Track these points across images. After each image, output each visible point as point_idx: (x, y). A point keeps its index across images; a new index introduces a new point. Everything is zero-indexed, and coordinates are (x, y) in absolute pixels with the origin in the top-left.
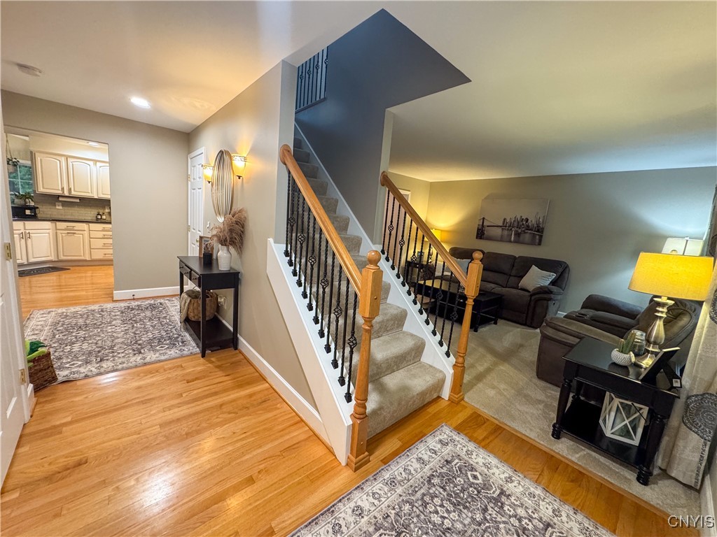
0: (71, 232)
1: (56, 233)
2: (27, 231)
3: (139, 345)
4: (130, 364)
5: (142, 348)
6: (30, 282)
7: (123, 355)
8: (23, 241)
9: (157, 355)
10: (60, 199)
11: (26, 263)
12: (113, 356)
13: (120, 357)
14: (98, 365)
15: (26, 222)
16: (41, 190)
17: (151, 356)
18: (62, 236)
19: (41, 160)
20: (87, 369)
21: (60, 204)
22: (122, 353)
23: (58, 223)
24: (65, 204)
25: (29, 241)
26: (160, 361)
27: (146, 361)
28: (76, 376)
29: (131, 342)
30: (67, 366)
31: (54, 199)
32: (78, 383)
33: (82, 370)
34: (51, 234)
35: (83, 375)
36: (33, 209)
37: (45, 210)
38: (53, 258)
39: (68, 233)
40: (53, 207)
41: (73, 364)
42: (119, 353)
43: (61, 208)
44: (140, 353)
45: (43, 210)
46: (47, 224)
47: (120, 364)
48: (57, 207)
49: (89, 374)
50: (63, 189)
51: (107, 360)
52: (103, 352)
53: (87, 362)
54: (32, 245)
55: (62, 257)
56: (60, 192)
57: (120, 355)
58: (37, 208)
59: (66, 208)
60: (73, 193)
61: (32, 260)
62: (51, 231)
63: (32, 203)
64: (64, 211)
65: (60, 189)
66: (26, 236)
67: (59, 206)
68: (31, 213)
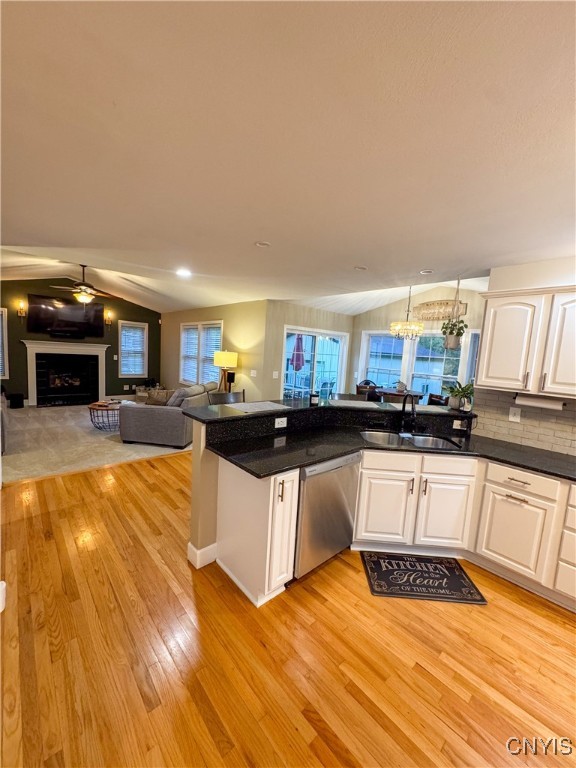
0: (516, 497)
1: (484, 486)
2: (425, 477)
10: (518, 401)
11: (410, 544)
16: (483, 379)
18: (494, 498)
19: (495, 313)
21: (519, 410)
23: (492, 466)
24: (527, 412)
25: (424, 498)
31: (505, 400)
34: (472, 489)
36: (468, 418)
37: (488, 421)
38: (464, 544)
39: (509, 496)
40: (504, 417)
43: (517, 419)
48: (511, 418)
50: (526, 377)
54: (428, 509)
55: (484, 550)
56: (517, 386)
58: (476, 416)
59: (528, 422)
60: (551, 388)
61: (421, 540)
62: (473, 479)
63: (468, 408)
64: (521, 428)
65: (521, 378)
66: (420, 487)
67: (515, 414)
68: (461, 425)
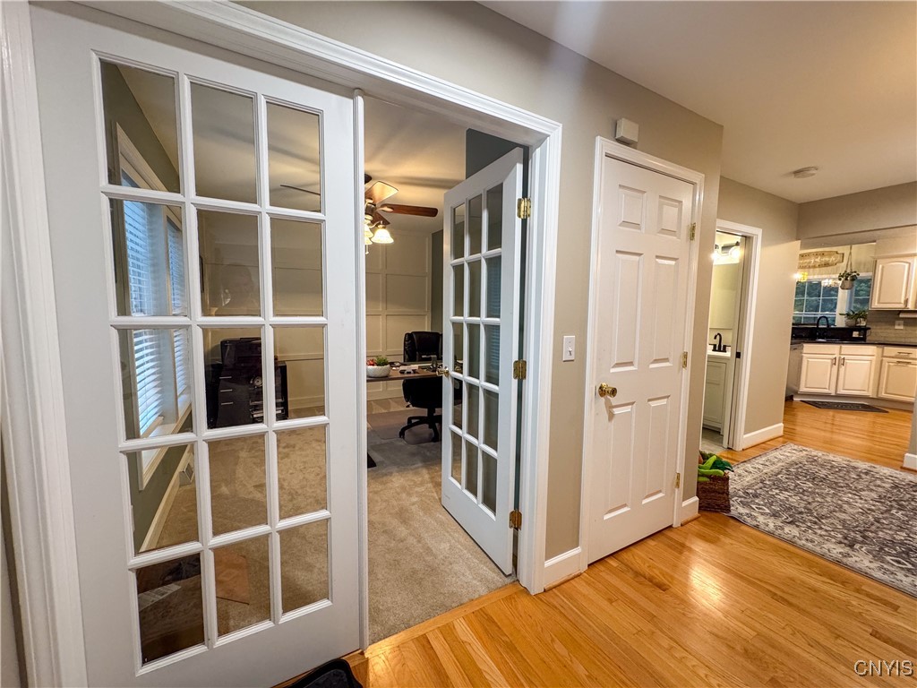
0: (903, 362)
1: (882, 361)
2: (842, 357)
3: (864, 537)
4: (818, 549)
5: (862, 542)
6: (834, 416)
7: (823, 533)
8: (835, 367)
9: (875, 565)
10: (901, 316)
11: (833, 394)
12: (809, 528)
13: (816, 533)
14: (781, 524)
15: (843, 346)
16: (875, 304)
17: (862, 559)
18: (889, 366)
19: (883, 267)
20: (766, 521)
21: (902, 322)
22: (826, 531)
23: (886, 348)
24: (907, 322)
25: (842, 368)
26: (867, 575)
27: (845, 560)
28: (749, 520)
29: (857, 526)
30: (754, 506)
31: (892, 316)
32: (743, 527)
33: (761, 519)
34: (874, 363)
35: (755, 523)
36: (864, 330)
37: (879, 331)
38: (870, 394)
39: (899, 362)
40: (891, 327)
41: (760, 509)
42: (821, 528)
43: (902, 327)
44: (851, 546)
45: (877, 331)
46: (871, 349)
47: (807, 540)
48: (897, 327)
49: (762, 527)
50: (906, 301)
51: (798, 526)
52: (804, 515)
53: (775, 515)
54: (845, 374)
55: (883, 395)
56: (901, 306)
57: (819, 532)
58: (869, 329)
59: (908, 328)
61: (841, 392)
62: (874, 357)
63: (863, 324)
64: (904, 332)
65: (903, 301)
66: (839, 362)
67: (899, 325)
68: (859, 335)
